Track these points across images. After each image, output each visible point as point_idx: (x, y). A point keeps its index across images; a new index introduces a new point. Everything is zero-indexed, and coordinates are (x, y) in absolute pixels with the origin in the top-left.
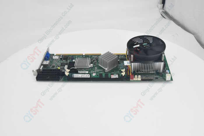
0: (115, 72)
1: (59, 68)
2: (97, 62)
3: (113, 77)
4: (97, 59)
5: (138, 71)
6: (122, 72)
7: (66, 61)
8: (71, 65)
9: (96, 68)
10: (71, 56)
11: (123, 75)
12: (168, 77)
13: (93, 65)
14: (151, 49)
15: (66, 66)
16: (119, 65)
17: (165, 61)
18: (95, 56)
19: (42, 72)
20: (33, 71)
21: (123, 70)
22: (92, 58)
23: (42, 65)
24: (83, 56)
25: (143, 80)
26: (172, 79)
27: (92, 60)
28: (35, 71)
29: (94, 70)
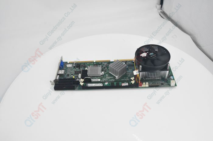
0: (124, 79)
1: (74, 77)
2: (107, 69)
3: (123, 85)
4: (107, 67)
5: (145, 78)
6: (131, 80)
7: (79, 69)
8: (84, 74)
9: (107, 75)
10: (82, 63)
11: (133, 83)
12: (172, 83)
13: (104, 73)
14: (157, 59)
15: (79, 74)
16: (128, 71)
17: (170, 70)
18: (105, 62)
19: (59, 82)
20: (51, 82)
21: (133, 78)
22: (103, 65)
23: (58, 74)
24: (93, 63)
25: (150, 86)
26: (176, 85)
27: (102, 67)
28: (52, 81)
29: (105, 78)
